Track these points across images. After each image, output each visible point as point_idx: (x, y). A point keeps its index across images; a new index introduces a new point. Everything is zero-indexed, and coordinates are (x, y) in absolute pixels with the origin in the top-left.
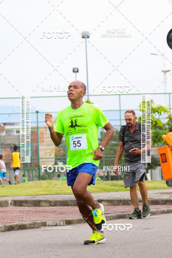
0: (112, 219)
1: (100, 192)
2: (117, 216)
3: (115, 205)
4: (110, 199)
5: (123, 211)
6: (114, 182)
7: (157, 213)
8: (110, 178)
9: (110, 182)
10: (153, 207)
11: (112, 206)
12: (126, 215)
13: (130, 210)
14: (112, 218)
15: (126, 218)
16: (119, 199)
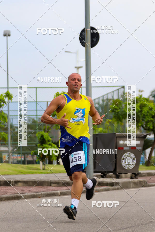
0: (27, 199)
1: (17, 174)
2: (31, 195)
3: (30, 186)
4: (26, 180)
5: (37, 191)
6: (30, 166)
7: (68, 194)
8: (26, 163)
9: (26, 166)
10: (64, 188)
11: (28, 187)
12: (40, 195)
13: (43, 191)
14: (27, 197)
15: (40, 197)
16: (34, 181)
